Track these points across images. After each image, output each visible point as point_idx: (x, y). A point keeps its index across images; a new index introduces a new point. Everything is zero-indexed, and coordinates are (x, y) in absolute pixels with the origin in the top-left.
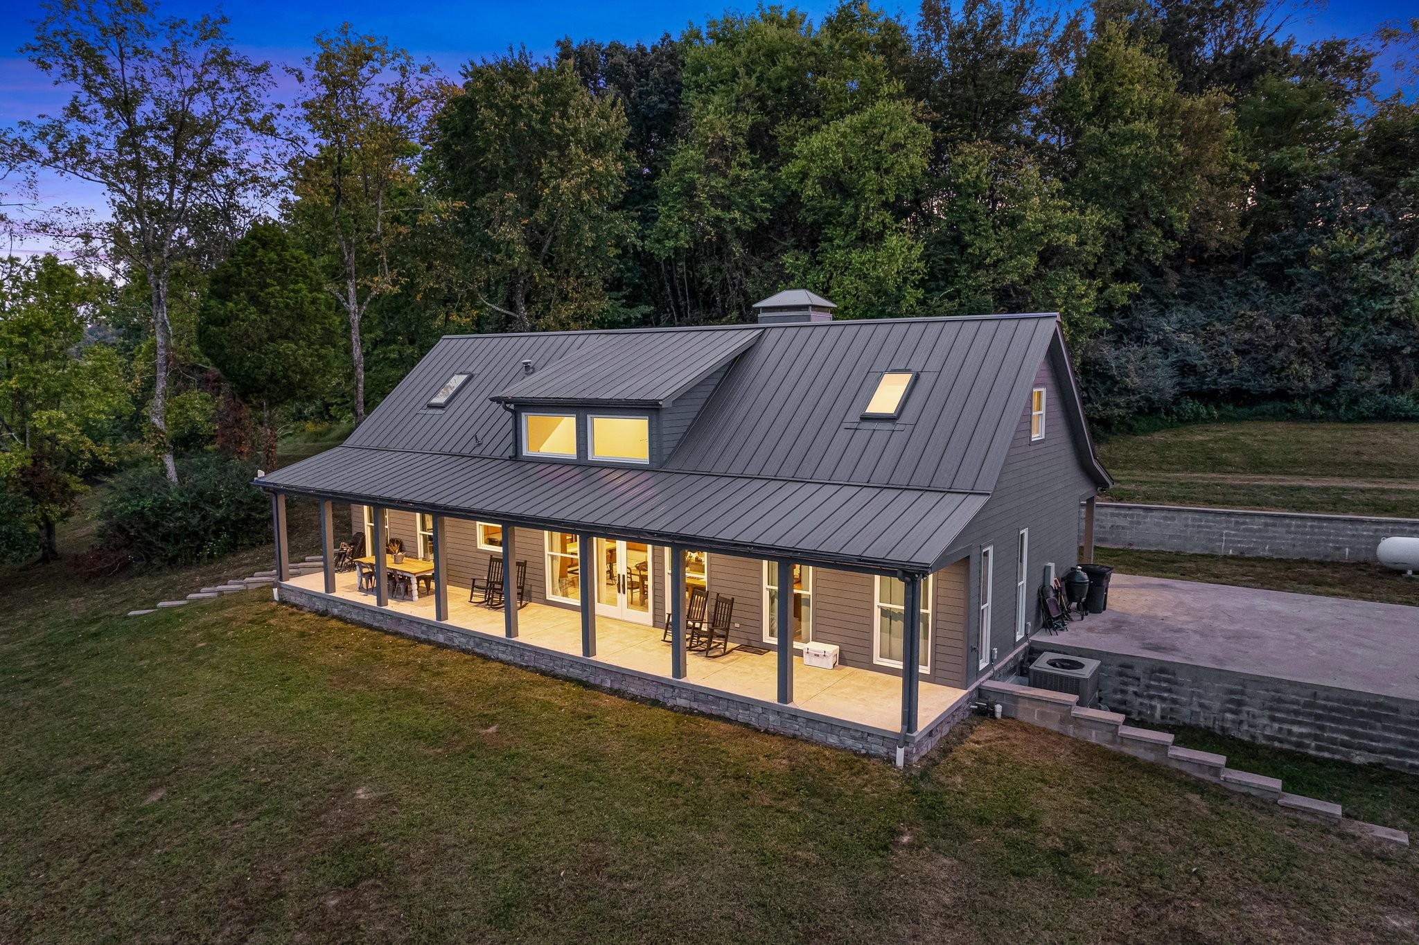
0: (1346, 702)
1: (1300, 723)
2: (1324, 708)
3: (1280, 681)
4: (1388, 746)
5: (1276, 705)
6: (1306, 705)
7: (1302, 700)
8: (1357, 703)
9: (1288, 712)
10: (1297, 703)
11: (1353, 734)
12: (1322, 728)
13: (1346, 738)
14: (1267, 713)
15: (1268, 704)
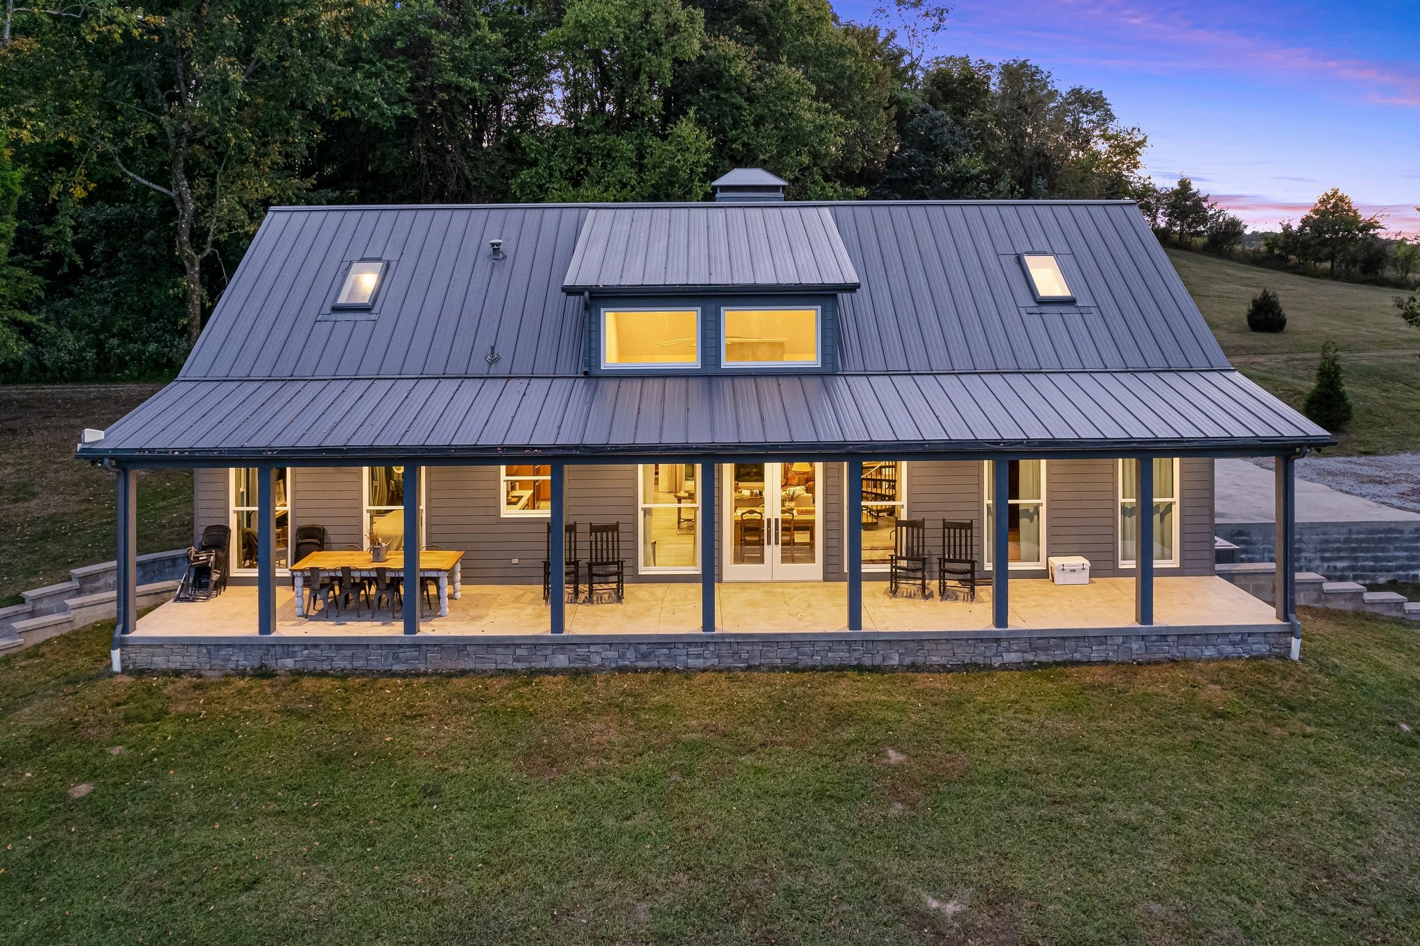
0: (1371, 532)
1: (1341, 559)
2: (1356, 541)
3: (1326, 524)
4: (1399, 563)
5: (1324, 546)
6: (1347, 541)
7: (1342, 537)
8: (1378, 532)
9: (1333, 550)
10: (1337, 541)
11: (1376, 559)
12: (1356, 559)
13: (1372, 563)
14: (1319, 555)
15: (1319, 547)
